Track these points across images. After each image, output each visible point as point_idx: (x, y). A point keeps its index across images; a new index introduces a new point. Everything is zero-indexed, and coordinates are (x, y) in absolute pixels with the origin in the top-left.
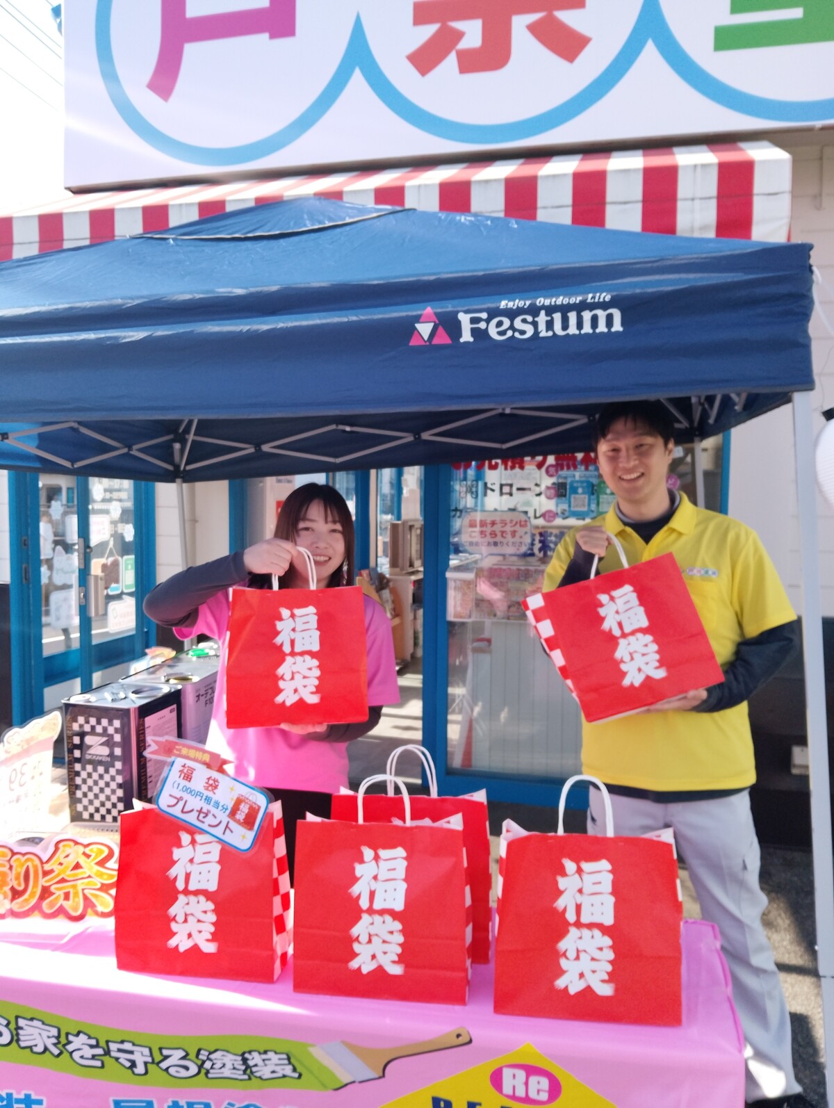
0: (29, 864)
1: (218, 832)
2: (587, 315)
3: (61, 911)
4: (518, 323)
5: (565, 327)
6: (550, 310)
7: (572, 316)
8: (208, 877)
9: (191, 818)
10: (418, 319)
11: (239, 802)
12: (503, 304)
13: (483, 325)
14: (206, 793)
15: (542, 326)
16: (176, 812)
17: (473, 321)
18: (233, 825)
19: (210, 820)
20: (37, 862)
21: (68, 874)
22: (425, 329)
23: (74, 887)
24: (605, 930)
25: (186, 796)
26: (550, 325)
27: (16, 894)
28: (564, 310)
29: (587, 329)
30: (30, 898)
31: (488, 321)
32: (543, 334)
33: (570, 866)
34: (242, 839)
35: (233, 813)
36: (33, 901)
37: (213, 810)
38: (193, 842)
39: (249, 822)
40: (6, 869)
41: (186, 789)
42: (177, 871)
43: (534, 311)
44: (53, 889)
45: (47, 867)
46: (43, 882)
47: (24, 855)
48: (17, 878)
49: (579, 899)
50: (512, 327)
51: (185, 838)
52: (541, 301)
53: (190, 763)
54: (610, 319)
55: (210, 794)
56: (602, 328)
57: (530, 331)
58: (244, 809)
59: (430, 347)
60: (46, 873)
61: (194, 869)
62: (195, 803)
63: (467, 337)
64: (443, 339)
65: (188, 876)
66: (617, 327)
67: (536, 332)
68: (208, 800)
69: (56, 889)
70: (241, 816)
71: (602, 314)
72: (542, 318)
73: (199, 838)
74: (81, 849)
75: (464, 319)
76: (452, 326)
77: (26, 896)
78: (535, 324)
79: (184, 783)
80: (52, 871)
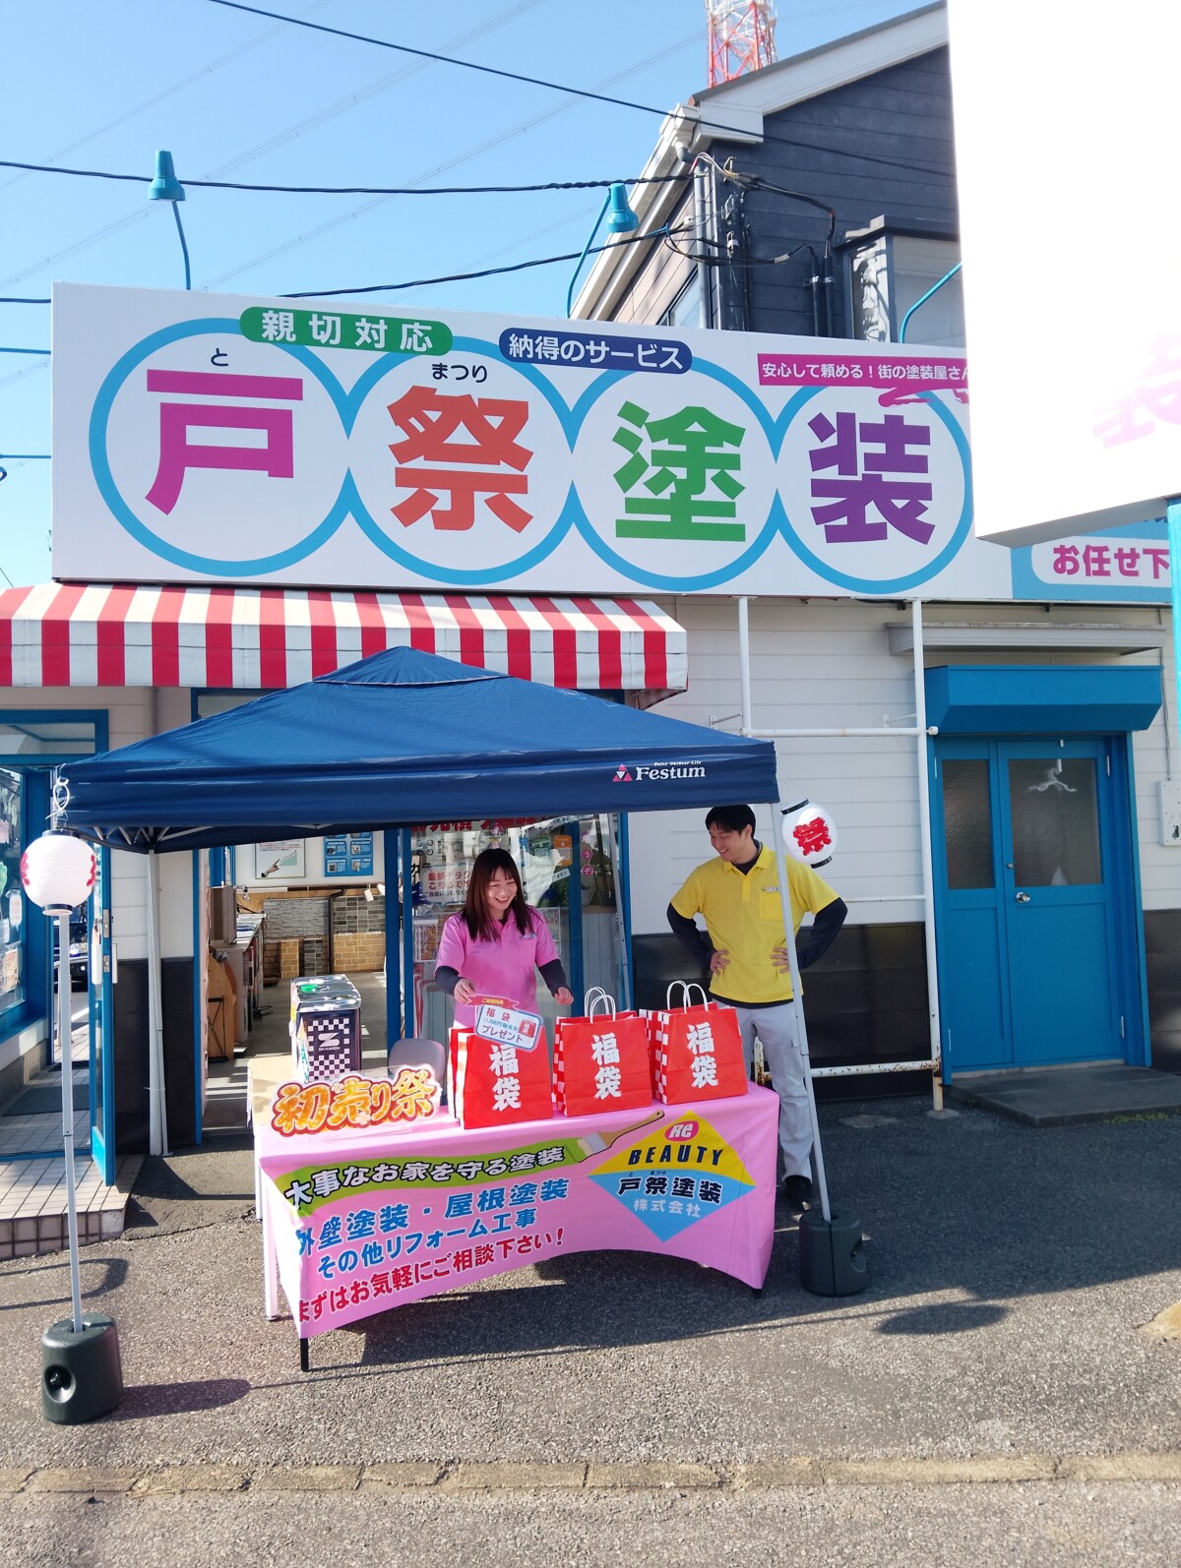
0: (383, 1088)
1: (514, 1041)
2: (691, 770)
3: (403, 1116)
4: (662, 773)
5: (682, 774)
6: (676, 767)
7: (685, 770)
8: (513, 1066)
9: (497, 1037)
10: (618, 770)
11: (523, 1023)
12: (656, 764)
13: (647, 773)
14: (504, 1022)
15: (672, 774)
16: (488, 1034)
17: (643, 771)
18: (521, 1036)
19: (508, 1036)
20: (388, 1086)
21: (407, 1091)
22: (621, 774)
23: (411, 1099)
24: (710, 1054)
25: (492, 1025)
26: (675, 774)
27: (374, 1109)
28: (682, 767)
29: (691, 776)
30: (383, 1111)
31: (649, 771)
32: (673, 777)
33: (691, 1028)
34: (528, 1043)
35: (521, 1030)
36: (386, 1112)
37: (509, 1031)
38: (500, 1050)
39: (531, 1033)
40: (368, 1095)
41: (491, 1022)
42: (495, 1066)
43: (669, 767)
44: (398, 1102)
45: (394, 1089)
46: (392, 1098)
47: (379, 1083)
48: (375, 1099)
49: (698, 1042)
50: (659, 774)
51: (495, 1048)
52: (672, 764)
53: (492, 1007)
54: (700, 771)
55: (506, 1022)
56: (697, 775)
57: (667, 775)
58: (527, 1026)
59: (622, 782)
60: (393, 1093)
61: (504, 1063)
62: (498, 1028)
63: (639, 778)
64: (628, 778)
65: (501, 1068)
66: (703, 775)
67: (670, 776)
68: (505, 1026)
69: (400, 1103)
70: (526, 1031)
71: (697, 769)
72: (673, 770)
73: (502, 1047)
74: (413, 1074)
75: (639, 770)
76: (634, 773)
77: (381, 1109)
78: (669, 773)
79: (490, 1018)
80: (396, 1091)
